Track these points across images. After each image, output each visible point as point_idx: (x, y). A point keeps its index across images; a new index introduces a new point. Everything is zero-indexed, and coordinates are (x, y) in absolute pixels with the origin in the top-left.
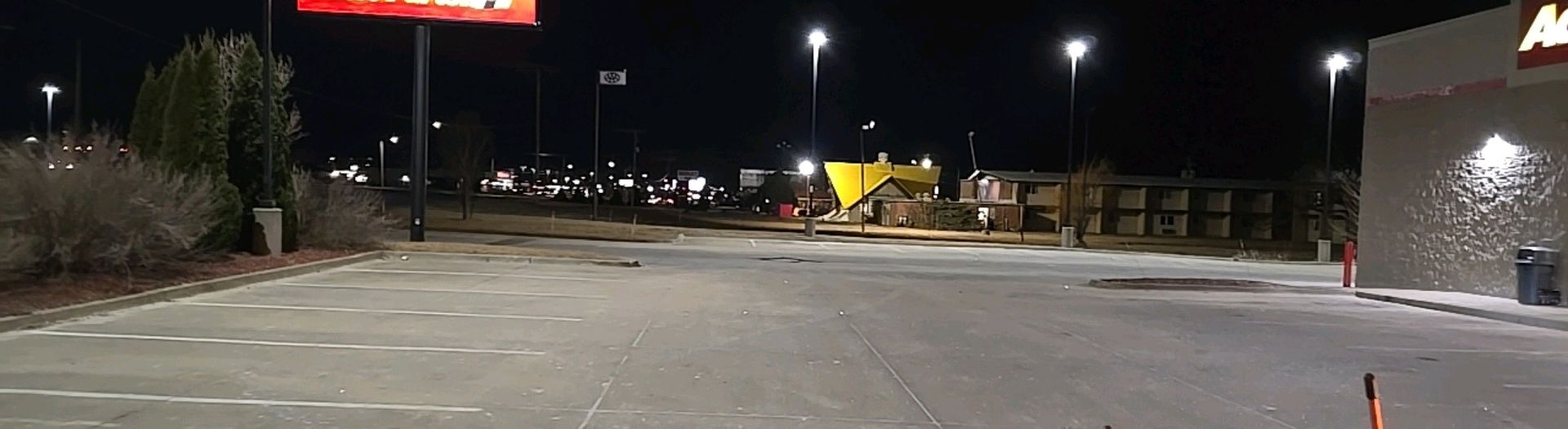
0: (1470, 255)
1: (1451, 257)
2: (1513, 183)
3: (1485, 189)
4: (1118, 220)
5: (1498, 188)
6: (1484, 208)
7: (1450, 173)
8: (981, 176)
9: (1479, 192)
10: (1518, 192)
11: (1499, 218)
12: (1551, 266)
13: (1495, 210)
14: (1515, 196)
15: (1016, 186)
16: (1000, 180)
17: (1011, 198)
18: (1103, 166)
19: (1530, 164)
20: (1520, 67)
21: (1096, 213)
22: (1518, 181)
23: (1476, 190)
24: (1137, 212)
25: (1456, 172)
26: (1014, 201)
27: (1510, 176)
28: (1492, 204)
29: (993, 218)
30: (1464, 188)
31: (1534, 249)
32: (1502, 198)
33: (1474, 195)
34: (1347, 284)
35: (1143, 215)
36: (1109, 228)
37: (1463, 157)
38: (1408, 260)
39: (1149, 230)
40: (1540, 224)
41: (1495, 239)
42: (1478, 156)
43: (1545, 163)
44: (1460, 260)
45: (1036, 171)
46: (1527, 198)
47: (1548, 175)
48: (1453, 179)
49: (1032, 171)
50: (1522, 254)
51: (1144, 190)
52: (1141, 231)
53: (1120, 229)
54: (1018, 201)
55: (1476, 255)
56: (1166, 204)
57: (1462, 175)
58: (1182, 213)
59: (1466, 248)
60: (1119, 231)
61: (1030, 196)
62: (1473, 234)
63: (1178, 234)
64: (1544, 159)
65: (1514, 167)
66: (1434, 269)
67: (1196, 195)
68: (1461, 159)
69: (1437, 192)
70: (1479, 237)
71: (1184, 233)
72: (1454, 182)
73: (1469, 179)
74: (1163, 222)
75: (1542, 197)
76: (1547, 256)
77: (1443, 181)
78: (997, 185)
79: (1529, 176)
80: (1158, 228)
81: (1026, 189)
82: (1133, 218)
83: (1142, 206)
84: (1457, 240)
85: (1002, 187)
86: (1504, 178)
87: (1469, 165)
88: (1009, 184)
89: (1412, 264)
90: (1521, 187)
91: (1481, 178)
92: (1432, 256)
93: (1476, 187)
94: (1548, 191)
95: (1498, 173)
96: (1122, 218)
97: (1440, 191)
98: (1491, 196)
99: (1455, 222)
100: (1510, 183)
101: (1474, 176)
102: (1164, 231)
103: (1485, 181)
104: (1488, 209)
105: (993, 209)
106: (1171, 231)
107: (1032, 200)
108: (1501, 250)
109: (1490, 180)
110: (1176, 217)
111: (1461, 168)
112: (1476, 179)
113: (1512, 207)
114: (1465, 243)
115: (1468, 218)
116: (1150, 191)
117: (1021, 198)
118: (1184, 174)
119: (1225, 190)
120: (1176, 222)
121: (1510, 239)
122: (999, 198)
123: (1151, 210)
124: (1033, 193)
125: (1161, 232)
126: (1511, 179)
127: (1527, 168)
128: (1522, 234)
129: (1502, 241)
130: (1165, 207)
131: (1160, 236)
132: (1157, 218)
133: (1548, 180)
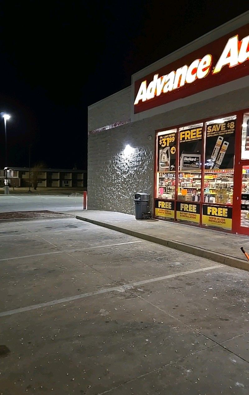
0: (121, 196)
1: (115, 197)
2: (134, 165)
3: (125, 168)
4: (52, 183)
5: (129, 167)
6: (124, 176)
7: (114, 161)
8: (8, 169)
9: (123, 169)
10: (136, 169)
11: (130, 180)
12: (147, 201)
13: (128, 177)
14: (134, 170)
15: (18, 172)
16: (13, 170)
17: (17, 176)
18: (41, 166)
19: (139, 156)
20: (134, 114)
21: (45, 181)
22: (136, 164)
23: (122, 168)
24: (57, 180)
25: (116, 161)
26: (17, 177)
27: (133, 162)
28: (127, 174)
29: (10, 183)
30: (118, 167)
31: (141, 194)
32: (131, 172)
33: (121, 171)
34: (85, 208)
35: (59, 181)
36: (49, 185)
37: (118, 154)
38: (102, 198)
39: (61, 186)
40: (143, 182)
41: (128, 189)
42: (122, 153)
43: (144, 156)
44: (118, 198)
45: (26, 167)
46: (139, 171)
47: (145, 160)
48: (115, 164)
49: (25, 167)
50: (137, 196)
51: (59, 173)
52: (59, 186)
53: (53, 185)
54: (19, 177)
55: (123, 197)
56: (66, 178)
57: (118, 162)
58: (70, 180)
59: (120, 193)
60: (52, 186)
61: (23, 175)
62: (121, 187)
63: (70, 186)
64: (144, 154)
65: (134, 158)
66: (110, 202)
67: (74, 175)
68: (117, 155)
69: (110, 169)
70: (123, 188)
71: (71, 186)
72: (115, 165)
73: (119, 164)
74: (65, 183)
75: (144, 170)
76: (146, 197)
77: (112, 165)
78: (12, 172)
79: (139, 161)
80: (64, 185)
81: (21, 174)
82: (56, 182)
83: (59, 178)
84: (117, 190)
85: (14, 172)
86: (131, 163)
87: (119, 158)
88: (16, 171)
89: (103, 200)
90: (136, 166)
91: (123, 163)
92: (109, 197)
93: (122, 167)
94: (146, 168)
95: (129, 160)
96: (53, 182)
97: (111, 169)
98: (127, 171)
99: (116, 182)
100: (132, 165)
101: (121, 163)
102: (66, 185)
103: (125, 164)
104: (126, 176)
105: (10, 180)
106: (68, 186)
107: (24, 177)
108: (131, 194)
109: (126, 164)
110: (68, 181)
111: (117, 159)
112: (122, 163)
113: (134, 175)
114: (119, 191)
115: (120, 180)
116: (61, 173)
117: (20, 176)
118: (74, 169)
119: (82, 173)
120: (69, 183)
121: (134, 189)
122: (14, 176)
123: (61, 179)
124: (24, 174)
125: (64, 186)
126: (133, 163)
127: (138, 158)
128: (137, 187)
129: (130, 190)
130: (65, 178)
131: (64, 187)
132: (63, 182)
133: (145, 163)
